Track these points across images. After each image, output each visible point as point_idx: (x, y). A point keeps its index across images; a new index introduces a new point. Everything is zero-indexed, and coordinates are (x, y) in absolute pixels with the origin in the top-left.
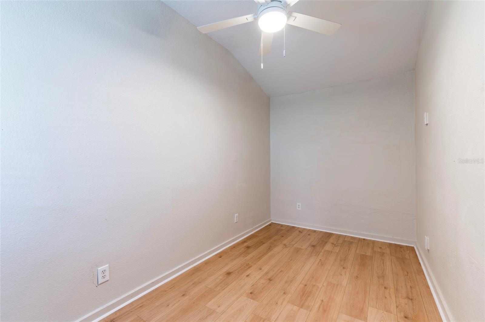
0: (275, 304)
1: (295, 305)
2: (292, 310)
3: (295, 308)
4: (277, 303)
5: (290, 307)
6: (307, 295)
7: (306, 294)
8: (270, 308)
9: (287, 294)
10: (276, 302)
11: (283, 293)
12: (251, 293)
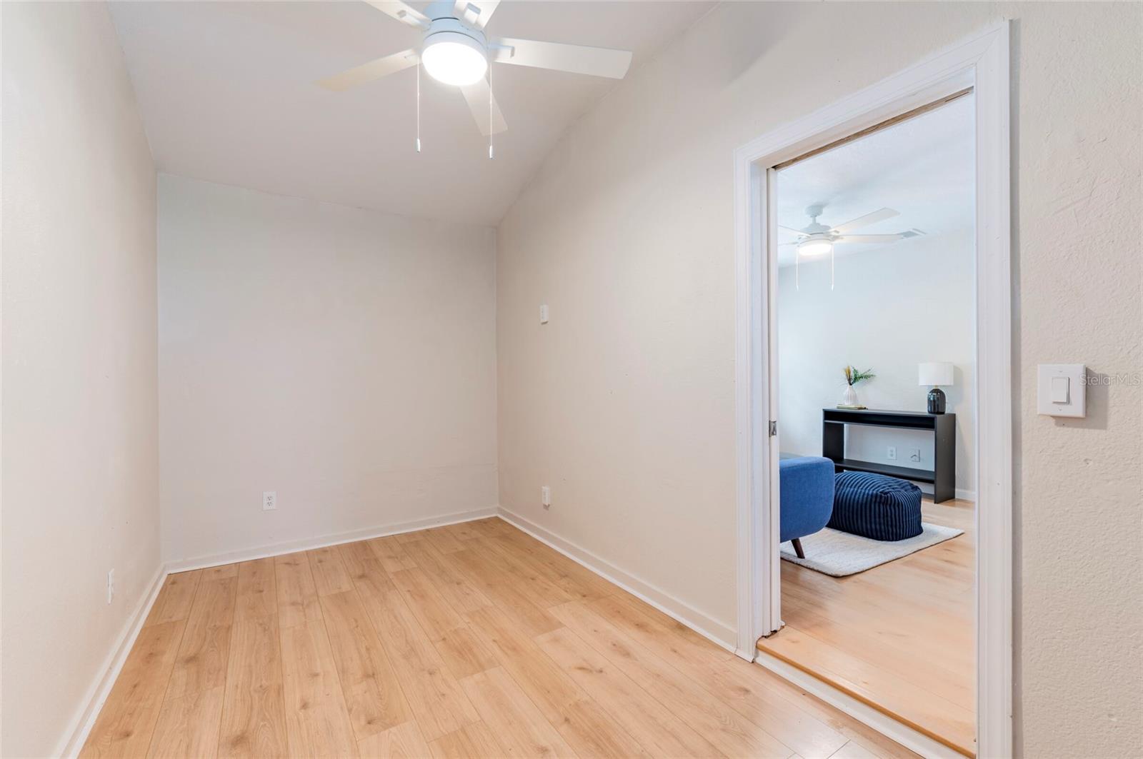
0: (442, 700)
8: (444, 710)
10: (438, 693)
11: (427, 675)
12: (369, 723)
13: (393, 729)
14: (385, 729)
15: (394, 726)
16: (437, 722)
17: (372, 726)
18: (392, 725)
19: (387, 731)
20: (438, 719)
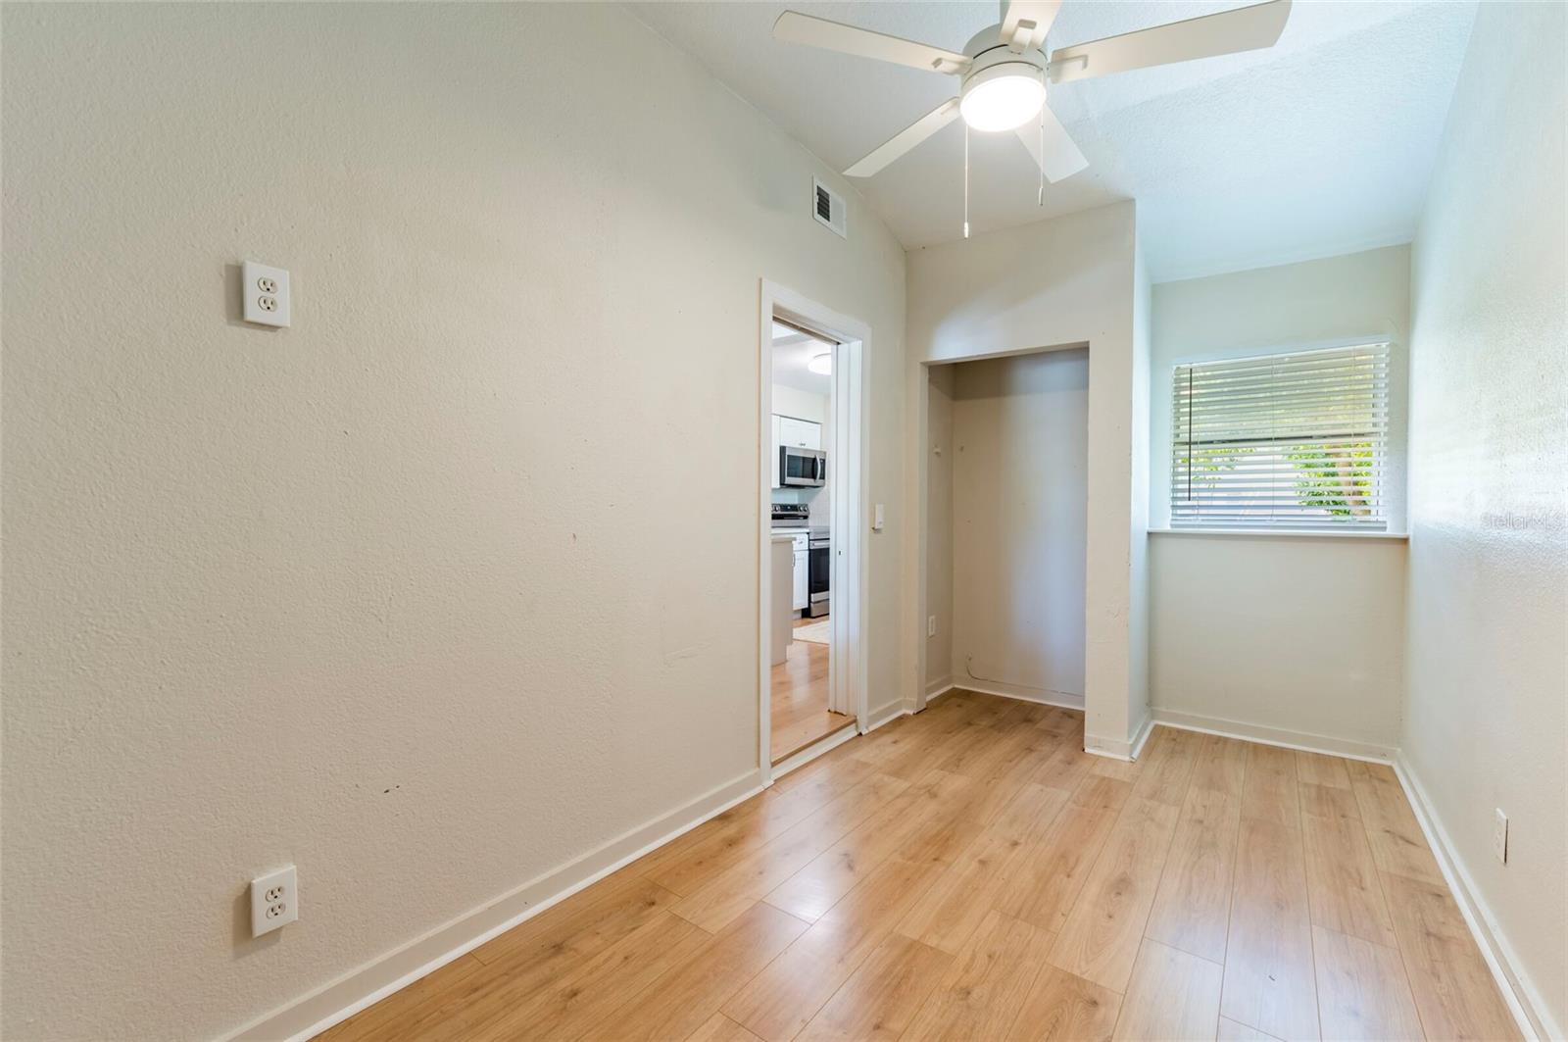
0: (998, 954)
1: (932, 948)
2: (943, 937)
3: (932, 941)
4: (990, 956)
5: (949, 945)
6: (886, 983)
7: (887, 986)
8: (1010, 943)
9: (957, 987)
10: (993, 963)
11: (974, 995)
12: (1095, 1003)
13: (1077, 972)
14: (1085, 981)
15: (1073, 975)
16: (1030, 940)
17: (1096, 997)
18: (1073, 977)
19: (1085, 977)
20: (1025, 942)
